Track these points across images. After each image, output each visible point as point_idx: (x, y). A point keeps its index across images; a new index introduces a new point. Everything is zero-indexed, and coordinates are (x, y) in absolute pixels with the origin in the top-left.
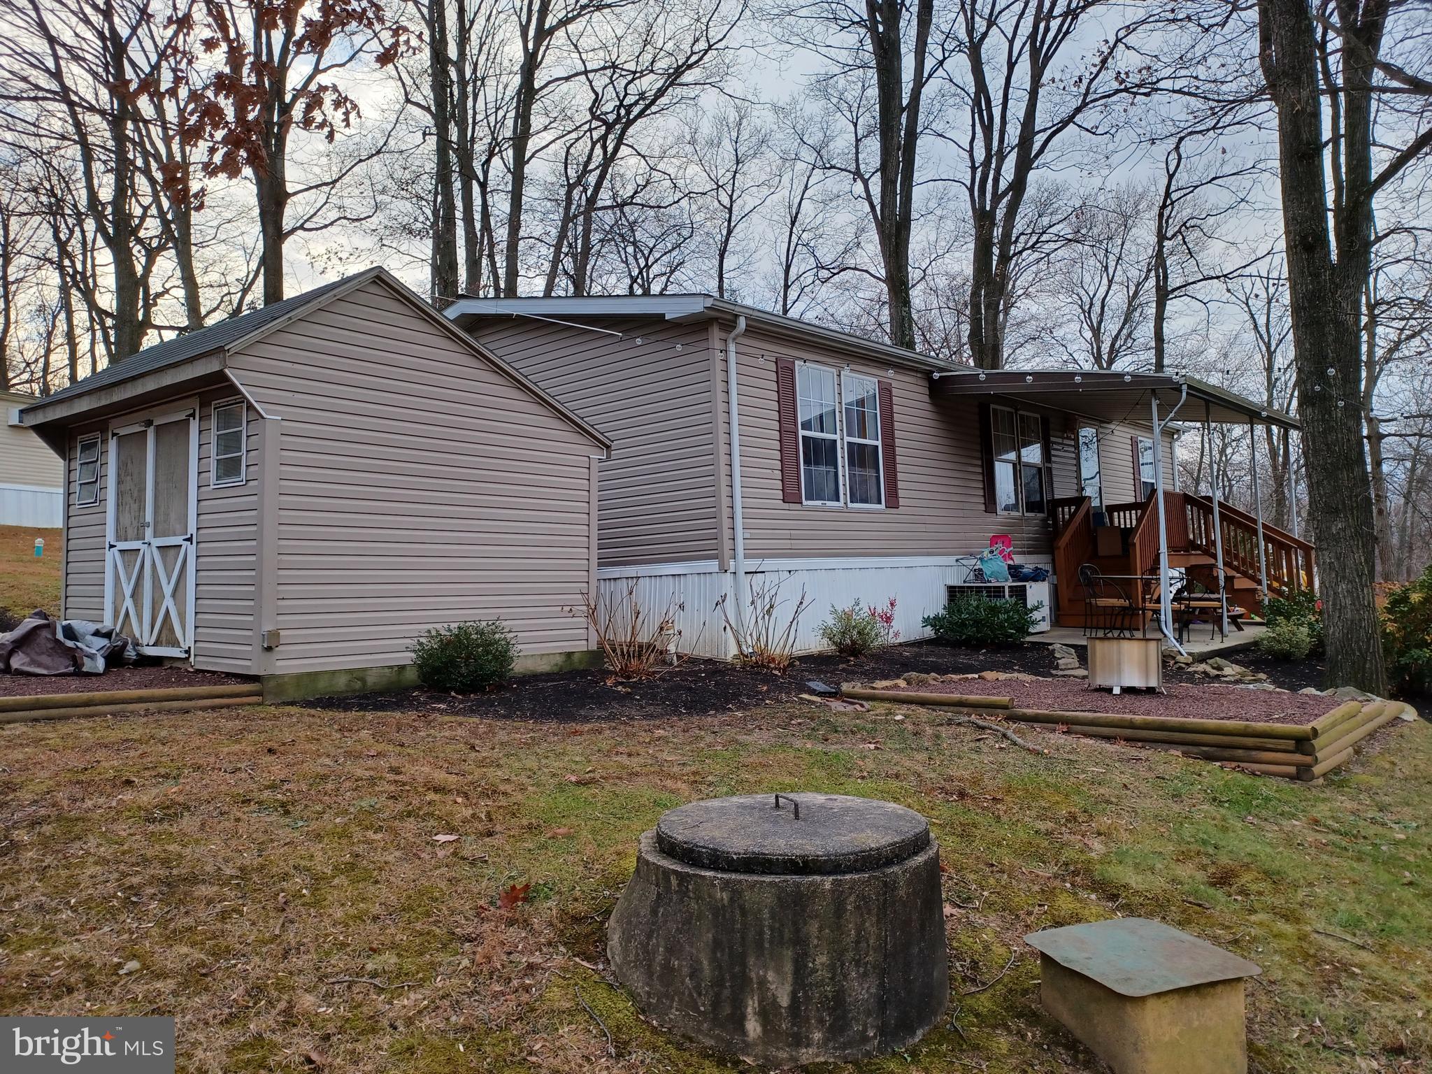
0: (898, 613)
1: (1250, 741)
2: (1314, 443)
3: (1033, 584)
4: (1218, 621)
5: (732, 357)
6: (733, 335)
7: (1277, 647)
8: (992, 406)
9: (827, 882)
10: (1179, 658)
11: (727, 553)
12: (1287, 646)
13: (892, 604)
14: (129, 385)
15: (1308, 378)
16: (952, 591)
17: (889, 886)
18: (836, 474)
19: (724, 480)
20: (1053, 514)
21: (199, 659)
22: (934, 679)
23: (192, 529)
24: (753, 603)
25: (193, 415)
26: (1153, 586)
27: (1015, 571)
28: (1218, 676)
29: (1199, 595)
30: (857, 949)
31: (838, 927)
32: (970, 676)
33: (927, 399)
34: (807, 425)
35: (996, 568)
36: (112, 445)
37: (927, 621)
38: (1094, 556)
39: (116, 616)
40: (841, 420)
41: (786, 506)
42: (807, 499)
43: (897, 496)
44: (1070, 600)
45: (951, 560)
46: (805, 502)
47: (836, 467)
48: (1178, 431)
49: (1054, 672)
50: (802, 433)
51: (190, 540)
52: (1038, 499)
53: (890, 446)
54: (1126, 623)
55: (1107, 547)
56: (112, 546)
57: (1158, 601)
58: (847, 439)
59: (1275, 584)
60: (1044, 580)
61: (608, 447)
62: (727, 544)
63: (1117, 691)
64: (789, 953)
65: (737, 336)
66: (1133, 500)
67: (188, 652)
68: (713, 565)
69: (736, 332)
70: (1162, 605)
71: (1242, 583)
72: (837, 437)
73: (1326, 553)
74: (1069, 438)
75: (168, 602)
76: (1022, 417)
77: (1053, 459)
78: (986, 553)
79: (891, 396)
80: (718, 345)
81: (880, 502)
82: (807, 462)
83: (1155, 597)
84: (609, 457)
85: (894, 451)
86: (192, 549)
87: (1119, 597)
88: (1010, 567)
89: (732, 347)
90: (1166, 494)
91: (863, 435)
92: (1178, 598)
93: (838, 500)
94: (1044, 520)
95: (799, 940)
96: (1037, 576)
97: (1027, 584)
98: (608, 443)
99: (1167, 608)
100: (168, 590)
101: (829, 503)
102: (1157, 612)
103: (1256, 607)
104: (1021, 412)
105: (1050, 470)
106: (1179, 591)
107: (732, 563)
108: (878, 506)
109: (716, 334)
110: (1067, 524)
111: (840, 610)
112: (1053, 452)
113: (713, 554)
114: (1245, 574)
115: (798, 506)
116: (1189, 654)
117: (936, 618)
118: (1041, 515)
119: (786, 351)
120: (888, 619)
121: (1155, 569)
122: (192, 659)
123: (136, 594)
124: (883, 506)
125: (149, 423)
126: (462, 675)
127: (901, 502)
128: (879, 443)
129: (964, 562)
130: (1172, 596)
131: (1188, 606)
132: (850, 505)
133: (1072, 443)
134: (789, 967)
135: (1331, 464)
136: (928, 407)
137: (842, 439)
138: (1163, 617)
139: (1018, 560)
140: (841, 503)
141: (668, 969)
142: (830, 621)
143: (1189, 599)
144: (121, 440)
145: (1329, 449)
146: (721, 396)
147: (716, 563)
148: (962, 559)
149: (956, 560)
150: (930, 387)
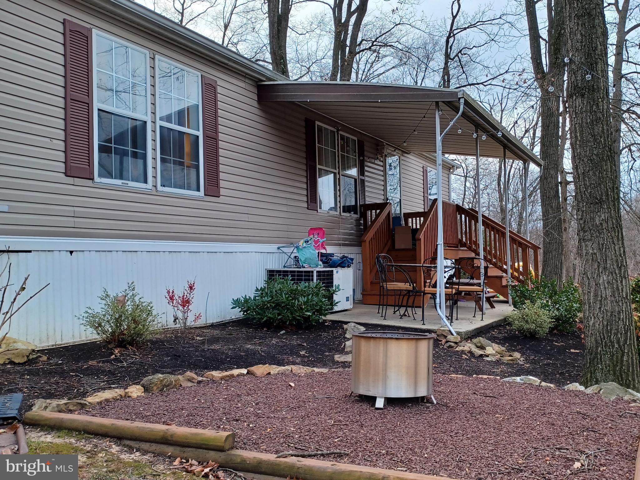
2: (581, 134)
3: (339, 269)
4: (478, 300)
7: (526, 326)
8: (317, 123)
10: (450, 337)
12: (533, 326)
13: (191, 288)
15: (579, 68)
16: (271, 274)
18: (144, 156)
20: (363, 215)
22: (190, 380)
26: (432, 273)
27: (326, 259)
28: (481, 356)
29: (467, 281)
32: (236, 372)
33: (255, 104)
35: (309, 256)
37: (237, 303)
38: (392, 249)
40: (153, 103)
41: (70, 180)
42: (100, 176)
43: (217, 186)
44: (371, 283)
45: (273, 247)
46: (97, 179)
47: (144, 150)
48: (453, 166)
49: (337, 357)
50: (97, 106)
52: (353, 203)
53: (211, 138)
54: (410, 303)
55: (402, 242)
57: (435, 286)
58: (160, 123)
59: (516, 274)
60: (349, 267)
63: (380, 403)
66: (423, 210)
70: (438, 289)
71: (494, 272)
72: (148, 119)
73: (589, 244)
76: (342, 138)
77: (366, 173)
78: (301, 243)
79: (215, 93)
81: (198, 190)
83: (433, 282)
85: (217, 144)
87: (406, 281)
88: (322, 255)
90: (444, 203)
91: (181, 123)
92: (450, 283)
93: (146, 182)
94: (358, 220)
96: (344, 263)
97: (335, 270)
99: (441, 291)
101: (135, 185)
102: (434, 295)
103: (503, 290)
104: (341, 132)
105: (363, 182)
106: (451, 277)
108: (196, 193)
110: (373, 222)
111: (112, 294)
112: (366, 168)
114: (495, 265)
115: (89, 183)
116: (458, 333)
117: (246, 300)
118: (355, 216)
119: (80, 16)
120: (186, 303)
121: (434, 259)
124: (201, 193)
127: (222, 191)
128: (200, 134)
129: (285, 250)
130: (445, 280)
131: (457, 290)
132: (160, 188)
133: (381, 164)
135: (597, 155)
136: (257, 111)
137: (154, 121)
138: (438, 300)
139: (330, 250)
140: (150, 185)
142: (99, 307)
143: (459, 284)
145: (595, 140)
148: (283, 247)
149: (278, 248)
150: (259, 96)
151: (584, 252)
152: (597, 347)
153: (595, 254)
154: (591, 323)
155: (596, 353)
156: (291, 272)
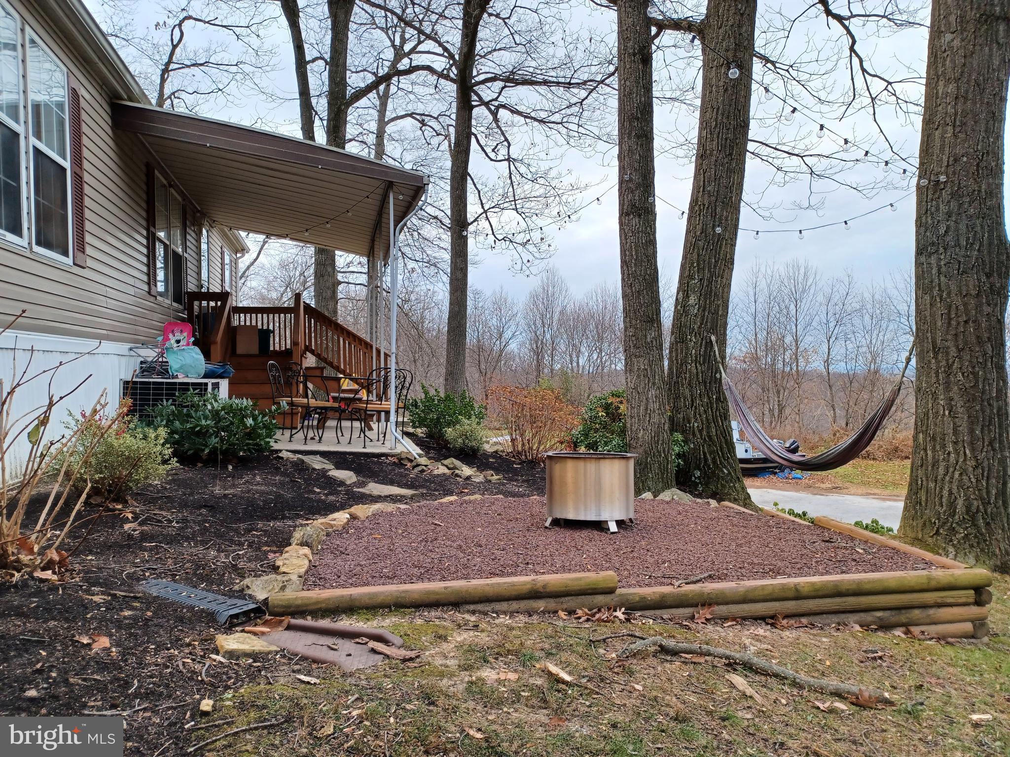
1: (930, 597)
8: (156, 172)
18: (18, 192)
33: (110, 131)
38: (233, 354)
40: (25, 108)
45: (125, 348)
47: (18, 182)
58: (33, 141)
72: (21, 131)
73: (641, 360)
77: (188, 249)
78: (172, 343)
79: (79, 106)
81: (67, 254)
85: (82, 186)
93: (20, 235)
94: (182, 314)
101: (10, 237)
104: (172, 190)
108: (65, 260)
112: (188, 243)
118: (181, 307)
124: (70, 261)
128: (68, 166)
129: (139, 351)
132: (35, 248)
133: (197, 238)
136: (110, 142)
137: (27, 138)
140: (25, 242)
148: (137, 348)
149: (131, 349)
150: (113, 117)
151: (636, 368)
152: (647, 458)
153: (646, 370)
154: (640, 435)
155: (646, 463)
156: (193, 384)
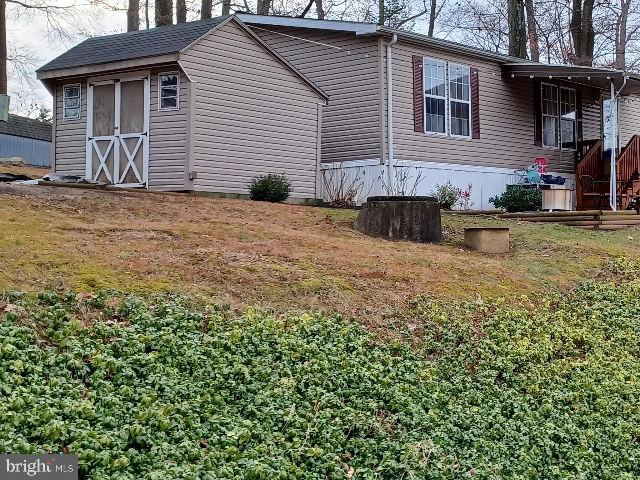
0: (473, 192)
3: (555, 185)
5: (390, 55)
6: (390, 43)
8: (543, 84)
9: (409, 202)
11: (385, 155)
13: (470, 188)
14: (117, 63)
16: (509, 187)
17: (424, 205)
18: (444, 118)
19: (384, 118)
20: (580, 149)
21: (150, 187)
23: (146, 129)
24: (396, 176)
25: (147, 78)
27: (546, 178)
30: (416, 218)
31: (411, 212)
33: (500, 78)
34: (428, 92)
35: (534, 176)
36: (90, 90)
37: (491, 200)
39: (94, 172)
40: (448, 90)
41: (415, 133)
42: (427, 130)
43: (478, 133)
45: (511, 171)
46: (426, 132)
47: (444, 115)
50: (425, 95)
51: (146, 134)
52: (572, 141)
53: (476, 106)
56: (90, 139)
58: (451, 99)
60: (562, 184)
61: (327, 99)
62: (385, 151)
64: (400, 217)
65: (393, 44)
67: (145, 184)
68: (377, 161)
69: (392, 42)
72: (445, 98)
74: (597, 104)
75: (131, 163)
76: (563, 91)
77: (583, 116)
78: (530, 167)
79: (477, 77)
80: (382, 49)
81: (468, 135)
82: (428, 111)
84: (327, 104)
85: (478, 107)
86: (146, 139)
88: (544, 176)
89: (390, 50)
91: (460, 97)
93: (444, 132)
94: (576, 154)
95: (402, 214)
96: (558, 181)
97: (551, 185)
98: (327, 97)
99: (613, 194)
100: (131, 158)
101: (439, 134)
104: (562, 87)
105: (580, 124)
107: (387, 160)
108: (467, 137)
109: (382, 43)
110: (585, 155)
111: (440, 186)
112: (584, 112)
113: (377, 154)
115: (422, 134)
117: (497, 199)
118: (574, 150)
119: (418, 52)
120: (467, 195)
122: (147, 187)
123: (109, 161)
124: (470, 137)
125: (118, 81)
126: (271, 194)
127: (481, 136)
128: (469, 102)
129: (519, 173)
132: (451, 135)
133: (598, 107)
134: (399, 221)
137: (448, 99)
139: (549, 173)
140: (446, 134)
141: (370, 224)
142: (436, 192)
144: (95, 88)
146: (383, 75)
147: (379, 160)
149: (515, 172)
150: (502, 73)
156: (523, 185)
